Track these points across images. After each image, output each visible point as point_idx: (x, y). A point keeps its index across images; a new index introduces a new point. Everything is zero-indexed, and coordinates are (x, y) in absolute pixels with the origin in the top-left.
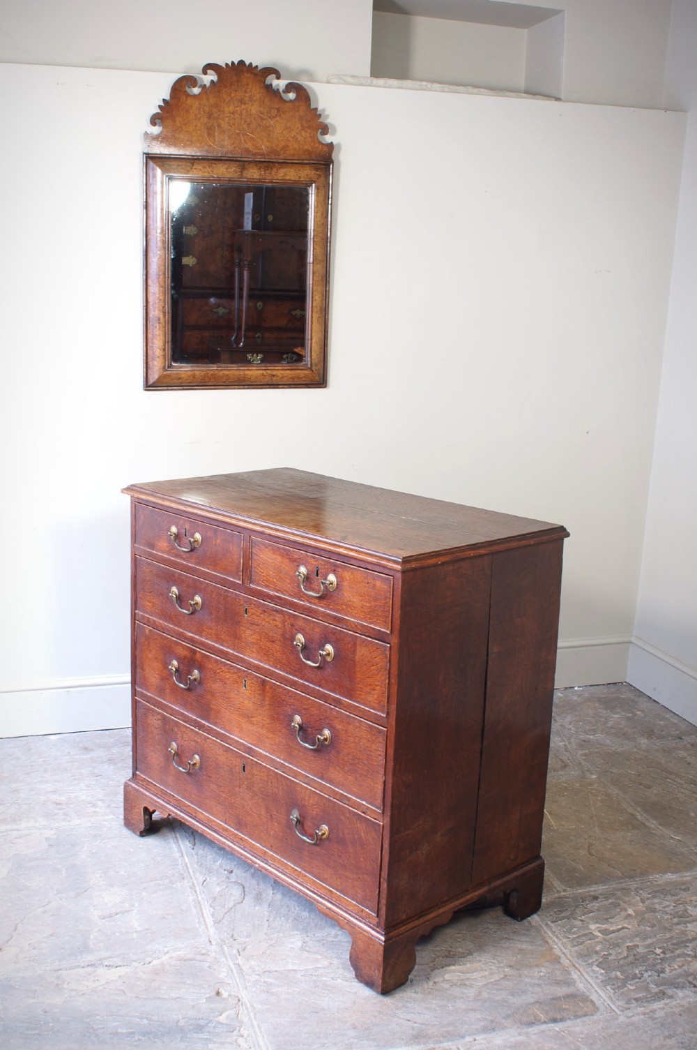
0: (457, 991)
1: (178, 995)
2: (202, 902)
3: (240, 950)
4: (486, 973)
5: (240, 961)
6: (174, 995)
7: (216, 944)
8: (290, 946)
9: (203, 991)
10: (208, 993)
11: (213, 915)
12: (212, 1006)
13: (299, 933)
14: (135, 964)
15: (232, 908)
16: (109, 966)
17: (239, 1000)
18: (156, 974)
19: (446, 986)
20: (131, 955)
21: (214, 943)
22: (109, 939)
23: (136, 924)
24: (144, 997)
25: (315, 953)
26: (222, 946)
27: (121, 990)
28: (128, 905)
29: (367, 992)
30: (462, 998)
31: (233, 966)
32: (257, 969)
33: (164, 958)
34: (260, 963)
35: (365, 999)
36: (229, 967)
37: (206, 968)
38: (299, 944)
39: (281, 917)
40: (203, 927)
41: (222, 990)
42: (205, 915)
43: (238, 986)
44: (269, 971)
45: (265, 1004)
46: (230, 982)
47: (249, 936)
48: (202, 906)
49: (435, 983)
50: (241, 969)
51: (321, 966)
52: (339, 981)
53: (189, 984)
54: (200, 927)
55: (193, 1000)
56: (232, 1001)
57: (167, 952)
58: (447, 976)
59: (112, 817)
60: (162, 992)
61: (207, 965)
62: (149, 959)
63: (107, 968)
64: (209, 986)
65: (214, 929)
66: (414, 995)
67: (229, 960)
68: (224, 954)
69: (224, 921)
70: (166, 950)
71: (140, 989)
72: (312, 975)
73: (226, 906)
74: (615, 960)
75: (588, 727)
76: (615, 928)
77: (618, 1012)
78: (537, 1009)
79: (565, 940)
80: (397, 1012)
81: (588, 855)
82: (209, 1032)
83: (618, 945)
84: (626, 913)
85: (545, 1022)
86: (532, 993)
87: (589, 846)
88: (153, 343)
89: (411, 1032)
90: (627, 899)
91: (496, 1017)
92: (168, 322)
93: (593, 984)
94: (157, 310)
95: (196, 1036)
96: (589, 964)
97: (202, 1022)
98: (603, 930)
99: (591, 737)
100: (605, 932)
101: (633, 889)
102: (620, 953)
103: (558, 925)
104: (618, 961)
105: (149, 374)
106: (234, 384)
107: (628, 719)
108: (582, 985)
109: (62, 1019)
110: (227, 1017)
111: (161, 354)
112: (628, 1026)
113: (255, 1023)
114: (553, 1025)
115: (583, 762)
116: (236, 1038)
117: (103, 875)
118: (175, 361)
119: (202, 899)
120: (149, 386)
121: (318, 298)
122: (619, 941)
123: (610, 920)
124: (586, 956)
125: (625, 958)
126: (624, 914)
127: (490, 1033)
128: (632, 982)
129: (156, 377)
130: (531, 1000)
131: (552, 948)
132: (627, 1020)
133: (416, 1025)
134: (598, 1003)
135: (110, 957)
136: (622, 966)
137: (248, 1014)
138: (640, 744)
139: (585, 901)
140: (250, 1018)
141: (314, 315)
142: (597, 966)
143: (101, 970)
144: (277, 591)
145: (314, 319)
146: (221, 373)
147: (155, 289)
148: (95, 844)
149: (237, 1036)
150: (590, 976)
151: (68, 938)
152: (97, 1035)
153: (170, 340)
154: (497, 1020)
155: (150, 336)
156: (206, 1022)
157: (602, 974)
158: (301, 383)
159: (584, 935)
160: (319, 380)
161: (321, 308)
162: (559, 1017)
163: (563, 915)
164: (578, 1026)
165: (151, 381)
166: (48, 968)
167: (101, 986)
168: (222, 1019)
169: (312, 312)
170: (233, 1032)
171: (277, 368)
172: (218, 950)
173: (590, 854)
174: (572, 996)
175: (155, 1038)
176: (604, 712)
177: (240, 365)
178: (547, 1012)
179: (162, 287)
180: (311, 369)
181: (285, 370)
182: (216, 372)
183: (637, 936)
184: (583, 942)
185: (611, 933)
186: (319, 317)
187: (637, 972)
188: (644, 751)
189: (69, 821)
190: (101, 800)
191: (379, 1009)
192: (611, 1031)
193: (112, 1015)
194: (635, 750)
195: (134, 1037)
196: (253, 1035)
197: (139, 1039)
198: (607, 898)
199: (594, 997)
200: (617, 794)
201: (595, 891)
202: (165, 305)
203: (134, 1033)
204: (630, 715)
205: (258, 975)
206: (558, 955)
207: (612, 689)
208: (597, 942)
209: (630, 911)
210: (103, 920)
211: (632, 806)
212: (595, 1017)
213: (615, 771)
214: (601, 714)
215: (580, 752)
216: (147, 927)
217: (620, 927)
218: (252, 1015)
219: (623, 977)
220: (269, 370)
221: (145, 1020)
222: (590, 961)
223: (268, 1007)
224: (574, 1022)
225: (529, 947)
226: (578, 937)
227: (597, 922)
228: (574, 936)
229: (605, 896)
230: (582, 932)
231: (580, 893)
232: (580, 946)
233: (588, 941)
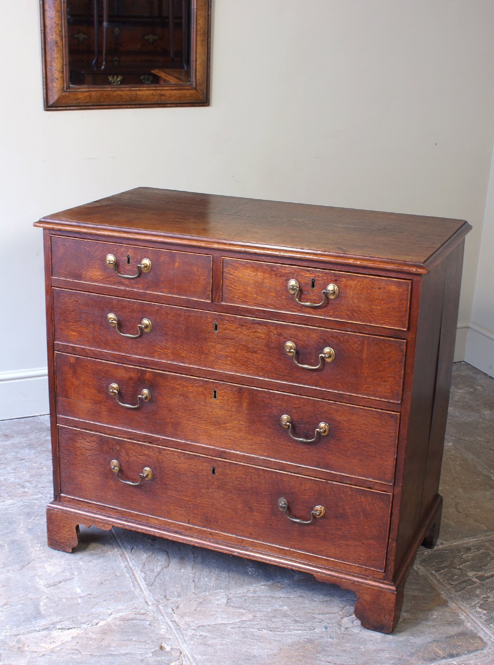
1: (127, 652)
2: (133, 568)
3: (174, 609)
5: (176, 618)
6: (124, 652)
7: (153, 604)
8: (217, 602)
9: (148, 646)
10: (153, 648)
11: (145, 579)
12: (158, 659)
13: (222, 591)
14: (84, 626)
15: (160, 572)
16: (62, 629)
17: (181, 653)
18: (105, 633)
20: (80, 618)
21: (150, 603)
22: (58, 605)
23: (79, 590)
24: (98, 654)
25: (239, 608)
26: (158, 606)
28: (68, 574)
30: (371, 640)
31: (170, 623)
32: (192, 625)
33: (109, 619)
34: (193, 619)
35: (289, 646)
36: (167, 623)
37: (147, 626)
38: (225, 600)
39: (204, 578)
40: (138, 590)
41: (164, 645)
42: (138, 579)
43: (178, 640)
44: (202, 626)
45: (205, 655)
46: (170, 637)
47: (179, 596)
48: (134, 571)
50: (178, 625)
51: (247, 619)
52: (264, 631)
53: (135, 641)
54: (135, 590)
55: (141, 654)
56: (175, 654)
57: (111, 614)
59: (41, 496)
60: (112, 649)
61: (148, 623)
62: (96, 621)
63: (60, 631)
64: (153, 641)
65: (148, 591)
66: (330, 640)
67: (166, 618)
68: (161, 613)
69: (155, 583)
70: (109, 612)
71: (92, 647)
72: (240, 627)
73: (155, 571)
76: (489, 575)
78: (435, 647)
79: (449, 587)
80: (318, 655)
81: (456, 513)
85: (444, 658)
86: (429, 633)
87: (456, 505)
88: (51, 66)
91: (402, 656)
92: (65, 46)
93: (479, 623)
94: (54, 34)
96: (473, 606)
98: (479, 577)
100: (481, 578)
103: (441, 574)
105: (49, 95)
106: (127, 103)
107: (471, 393)
108: (469, 624)
111: (60, 76)
114: (451, 660)
117: (42, 548)
118: (73, 84)
119: (133, 565)
120: (49, 106)
121: (201, 22)
123: (483, 567)
124: (468, 599)
129: (56, 98)
130: (430, 640)
131: (440, 594)
134: (485, 639)
135: (61, 621)
138: (484, 415)
139: (461, 552)
141: (198, 39)
142: (480, 608)
143: (55, 633)
144: (258, 305)
145: (198, 41)
146: (115, 93)
147: (51, 13)
148: (30, 521)
150: (475, 616)
151: (21, 606)
153: (67, 63)
154: (403, 658)
155: (48, 59)
157: (484, 614)
158: (187, 102)
159: (464, 582)
160: (203, 100)
161: (204, 31)
162: (455, 652)
163: (443, 565)
164: (472, 659)
165: (51, 102)
166: (8, 634)
167: (58, 647)
169: (196, 35)
171: (165, 88)
172: (155, 610)
173: (458, 511)
174: (463, 634)
177: (131, 85)
178: (444, 650)
179: (58, 12)
180: (196, 89)
181: (173, 90)
182: (111, 93)
184: (465, 588)
185: (487, 579)
186: (203, 40)
188: (488, 420)
190: (28, 481)
191: (302, 654)
194: (481, 420)
198: (478, 549)
199: (481, 634)
200: (472, 459)
201: (467, 543)
202: (62, 29)
204: (472, 390)
205: (194, 630)
206: (445, 600)
208: (476, 587)
210: (49, 589)
211: (486, 469)
212: (485, 651)
213: (467, 438)
216: (90, 593)
220: (158, 90)
222: (473, 604)
223: (207, 657)
224: (468, 656)
225: (421, 594)
226: (460, 583)
227: (473, 570)
228: (457, 583)
229: (476, 547)
230: (462, 579)
231: (455, 545)
232: (462, 591)
233: (469, 587)
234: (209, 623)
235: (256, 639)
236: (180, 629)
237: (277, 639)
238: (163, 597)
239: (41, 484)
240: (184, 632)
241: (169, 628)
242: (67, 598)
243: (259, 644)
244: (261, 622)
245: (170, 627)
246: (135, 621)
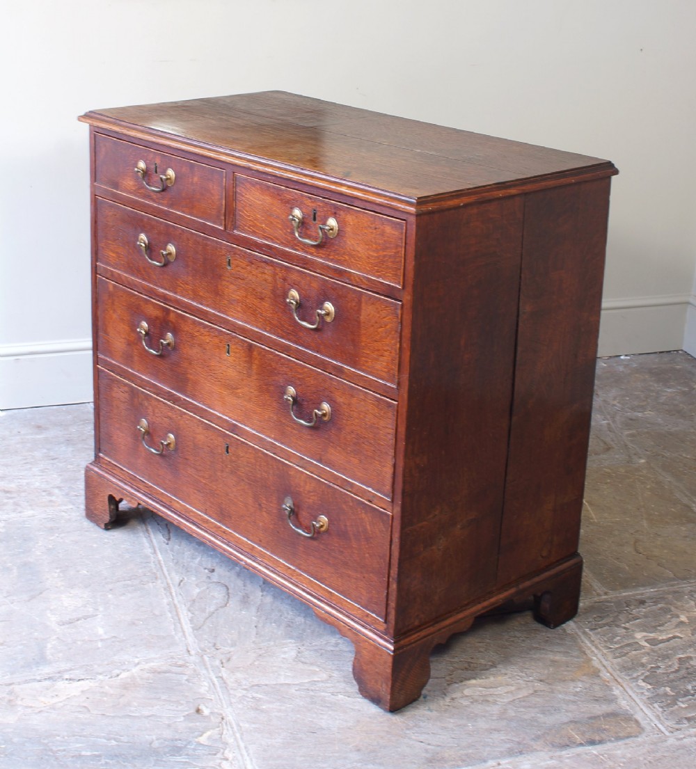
0: (478, 708)
1: (151, 713)
2: (178, 606)
3: (224, 661)
4: (513, 688)
5: (224, 673)
6: (146, 713)
7: (195, 655)
8: (283, 656)
9: (180, 708)
10: (186, 711)
11: (191, 620)
12: (191, 725)
13: (293, 641)
14: (101, 677)
15: (214, 613)
16: (70, 680)
17: (223, 719)
18: (125, 688)
19: (465, 703)
20: (96, 666)
21: (193, 652)
22: (70, 649)
23: (101, 631)
24: (112, 715)
25: (312, 664)
26: (202, 656)
27: (85, 707)
28: (91, 610)
29: (373, 709)
30: (484, 716)
31: (215, 680)
32: (244, 682)
33: (135, 670)
34: (247, 676)
36: (211, 679)
37: (184, 682)
38: (293, 653)
39: (271, 623)
40: (180, 634)
41: (202, 707)
42: (183, 621)
43: (221, 702)
44: (258, 685)
45: (254, 723)
46: (213, 697)
47: (233, 645)
48: (179, 610)
49: (453, 699)
50: (225, 683)
51: (319, 680)
52: (340, 696)
53: (165, 700)
54: (176, 634)
55: (169, 718)
56: (214, 720)
57: (138, 664)
58: (467, 692)
59: (71, 507)
60: (132, 709)
61: (185, 678)
62: (117, 671)
63: (67, 682)
64: (188, 702)
65: (193, 636)
66: (428, 713)
67: (211, 672)
68: (205, 665)
69: (205, 627)
70: (136, 660)
71: (106, 705)
72: (308, 690)
73: (207, 611)
74: (663, 673)
75: (636, 403)
76: (664, 637)
77: (667, 734)
78: (572, 730)
79: (605, 651)
80: (408, 732)
81: (634, 553)
82: (187, 755)
83: (666, 657)
84: (678, 620)
85: (581, 744)
86: (567, 711)
87: (636, 542)
89: (424, 755)
90: (679, 604)
91: (524, 739)
93: (638, 701)
95: (173, 759)
96: (634, 678)
97: (179, 744)
98: (651, 639)
99: (640, 415)
100: (653, 642)
101: (687, 592)
102: (670, 666)
103: (598, 633)
104: (668, 674)
107: (684, 393)
108: (625, 702)
109: (15, 740)
110: (209, 738)
112: (678, 749)
113: (242, 745)
114: (590, 748)
115: (630, 445)
116: (220, 761)
117: (61, 575)
119: (179, 602)
122: (670, 652)
123: (659, 628)
124: (630, 669)
125: (677, 671)
126: (675, 621)
127: (517, 756)
128: (684, 699)
130: (566, 720)
131: (591, 660)
132: (678, 743)
133: (429, 747)
134: (643, 723)
135: (71, 670)
136: (673, 681)
137: (234, 733)
139: (630, 605)
140: (236, 739)
142: (644, 681)
143: (60, 684)
144: (266, 238)
148: (51, 538)
149: (221, 759)
150: (634, 692)
151: (20, 647)
152: (57, 759)
154: (525, 742)
156: (184, 743)
157: (649, 690)
159: (628, 645)
162: (597, 738)
163: (604, 622)
164: (619, 749)
167: (61, 702)
168: (203, 740)
170: (215, 754)
172: (197, 661)
173: (637, 551)
174: (614, 715)
175: (124, 762)
176: (656, 385)
178: (583, 733)
183: (690, 646)
184: (627, 653)
185: (660, 643)
187: (689, 687)
189: (20, 512)
190: (58, 487)
191: (387, 729)
192: (658, 755)
193: (74, 736)
194: (693, 430)
195: (99, 761)
196: (240, 758)
197: (106, 763)
198: (656, 603)
199: (639, 717)
200: (670, 482)
201: (642, 594)
203: (99, 756)
204: (687, 389)
205: (245, 689)
206: (597, 668)
207: (666, 358)
208: (644, 654)
209: (683, 618)
210: (62, 627)
211: (686, 496)
212: (639, 739)
213: (667, 454)
214: (652, 388)
215: (627, 432)
216: (113, 635)
217: (671, 636)
218: (238, 735)
219: (674, 694)
221: (113, 741)
222: (635, 675)
223: (257, 726)
224: (615, 744)
225: (564, 659)
226: (621, 647)
227: (644, 631)
228: (617, 646)
229: (654, 600)
230: (626, 642)
231: (625, 596)
232: (624, 658)
233: (634, 652)
234: (267, 683)
235: (328, 707)
236: (226, 688)
237: (356, 708)
238: (210, 645)
239: (74, 492)
240: (231, 692)
241: (211, 685)
242: (83, 641)
243: (330, 713)
244: (338, 684)
245: (214, 684)
246: (167, 675)
